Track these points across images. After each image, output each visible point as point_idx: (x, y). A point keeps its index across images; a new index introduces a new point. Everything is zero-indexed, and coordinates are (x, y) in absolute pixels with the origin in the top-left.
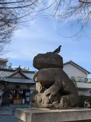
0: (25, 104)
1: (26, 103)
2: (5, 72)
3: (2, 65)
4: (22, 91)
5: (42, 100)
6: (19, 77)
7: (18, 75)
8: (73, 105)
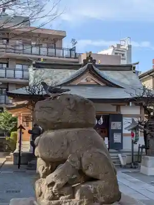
0: (111, 150)
1: (112, 148)
2: (55, 71)
3: (52, 48)
4: (101, 118)
5: (42, 193)
6: (92, 81)
7: (88, 78)
8: (103, 201)
